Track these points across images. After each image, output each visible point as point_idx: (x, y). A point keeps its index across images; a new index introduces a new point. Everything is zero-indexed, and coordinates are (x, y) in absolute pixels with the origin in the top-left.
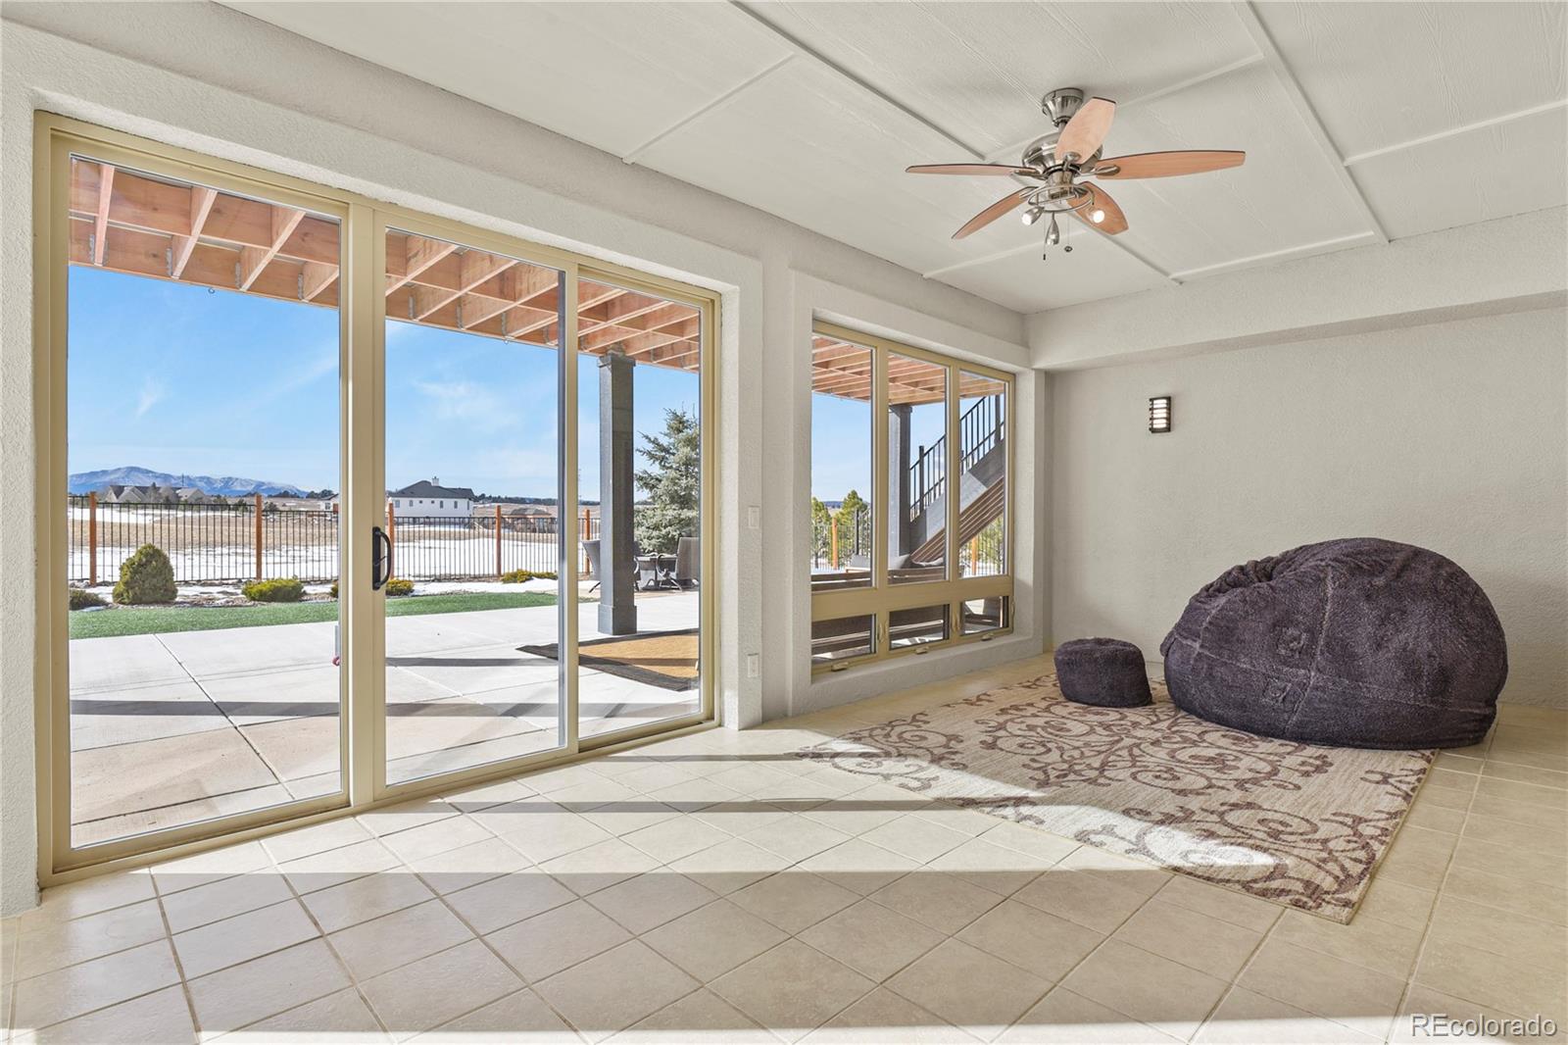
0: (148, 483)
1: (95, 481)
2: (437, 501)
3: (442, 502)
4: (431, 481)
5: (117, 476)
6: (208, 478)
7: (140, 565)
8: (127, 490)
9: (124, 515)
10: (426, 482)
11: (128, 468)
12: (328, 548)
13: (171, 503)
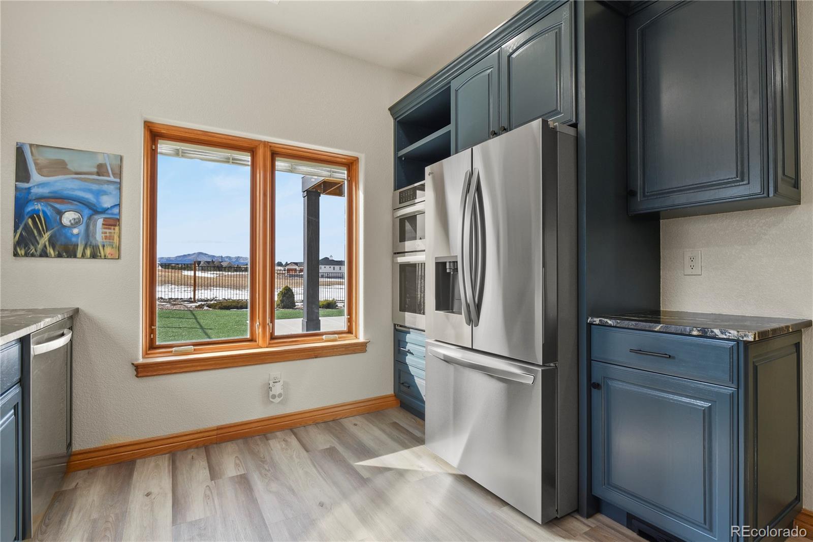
0: (209, 260)
1: (185, 259)
2: (332, 267)
3: (334, 267)
4: (329, 257)
5: (194, 256)
6: (230, 257)
7: (285, 294)
8: (202, 263)
9: (203, 274)
10: (327, 258)
11: (198, 253)
12: (301, 288)
13: (219, 268)
